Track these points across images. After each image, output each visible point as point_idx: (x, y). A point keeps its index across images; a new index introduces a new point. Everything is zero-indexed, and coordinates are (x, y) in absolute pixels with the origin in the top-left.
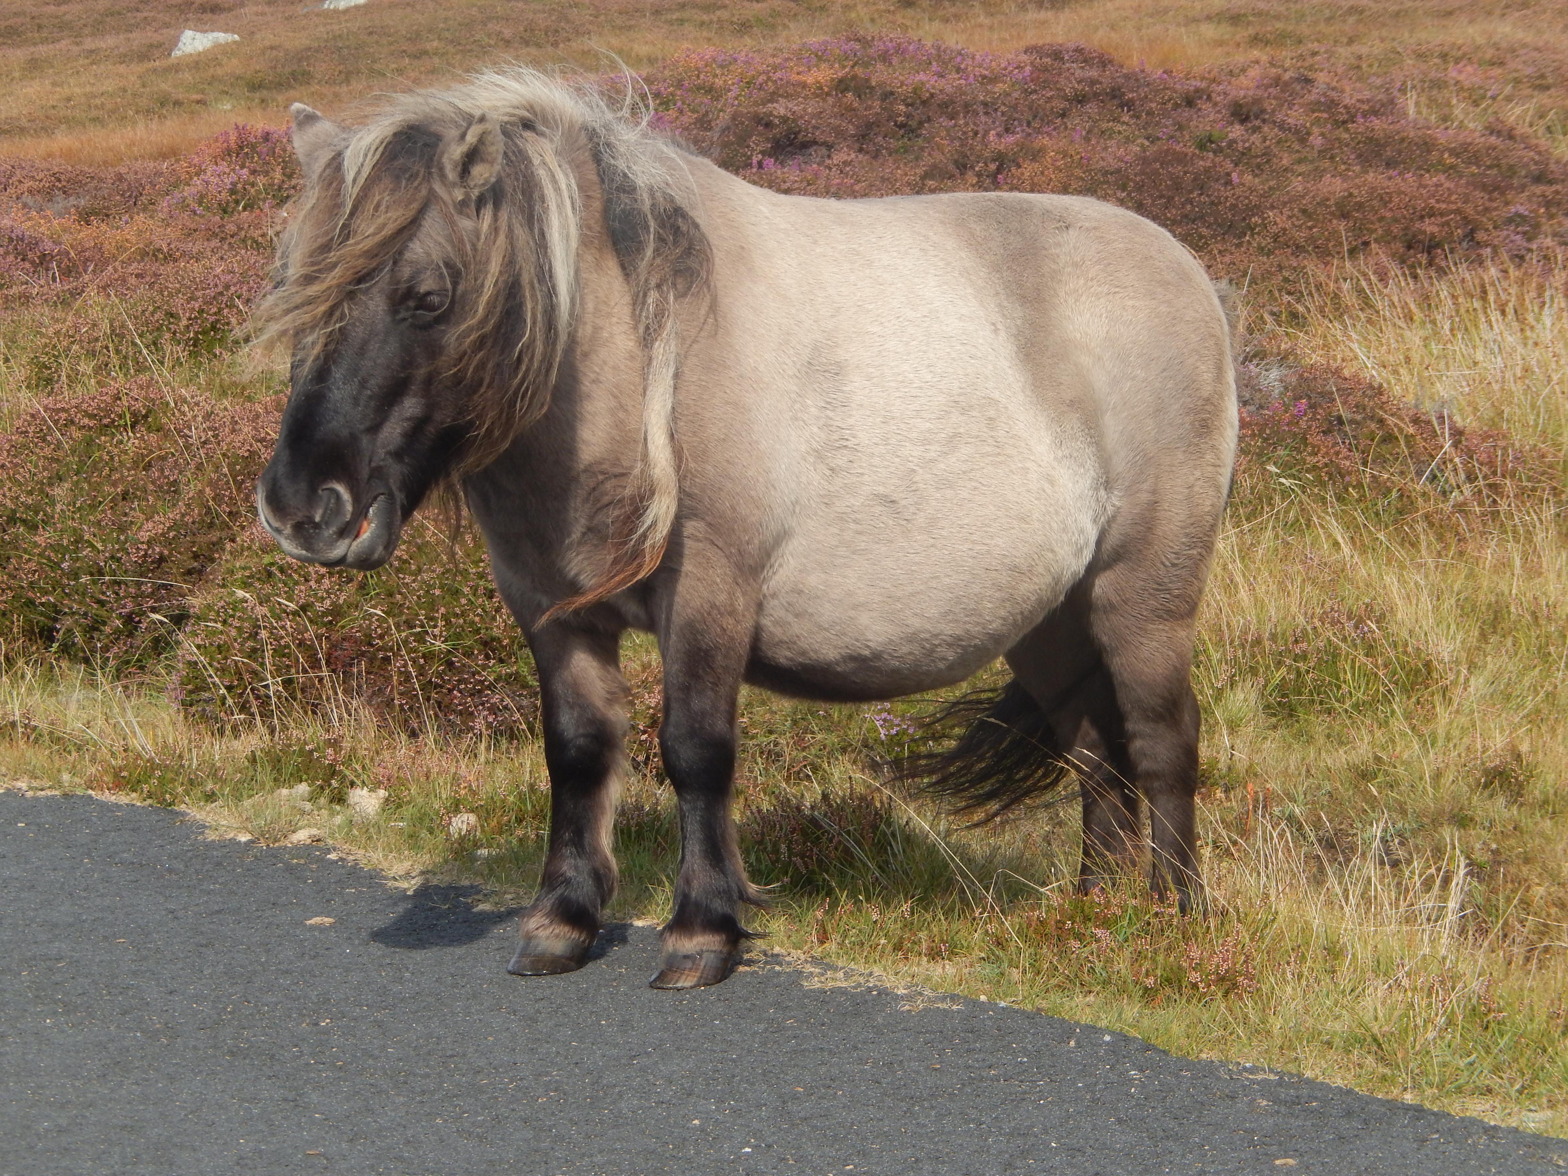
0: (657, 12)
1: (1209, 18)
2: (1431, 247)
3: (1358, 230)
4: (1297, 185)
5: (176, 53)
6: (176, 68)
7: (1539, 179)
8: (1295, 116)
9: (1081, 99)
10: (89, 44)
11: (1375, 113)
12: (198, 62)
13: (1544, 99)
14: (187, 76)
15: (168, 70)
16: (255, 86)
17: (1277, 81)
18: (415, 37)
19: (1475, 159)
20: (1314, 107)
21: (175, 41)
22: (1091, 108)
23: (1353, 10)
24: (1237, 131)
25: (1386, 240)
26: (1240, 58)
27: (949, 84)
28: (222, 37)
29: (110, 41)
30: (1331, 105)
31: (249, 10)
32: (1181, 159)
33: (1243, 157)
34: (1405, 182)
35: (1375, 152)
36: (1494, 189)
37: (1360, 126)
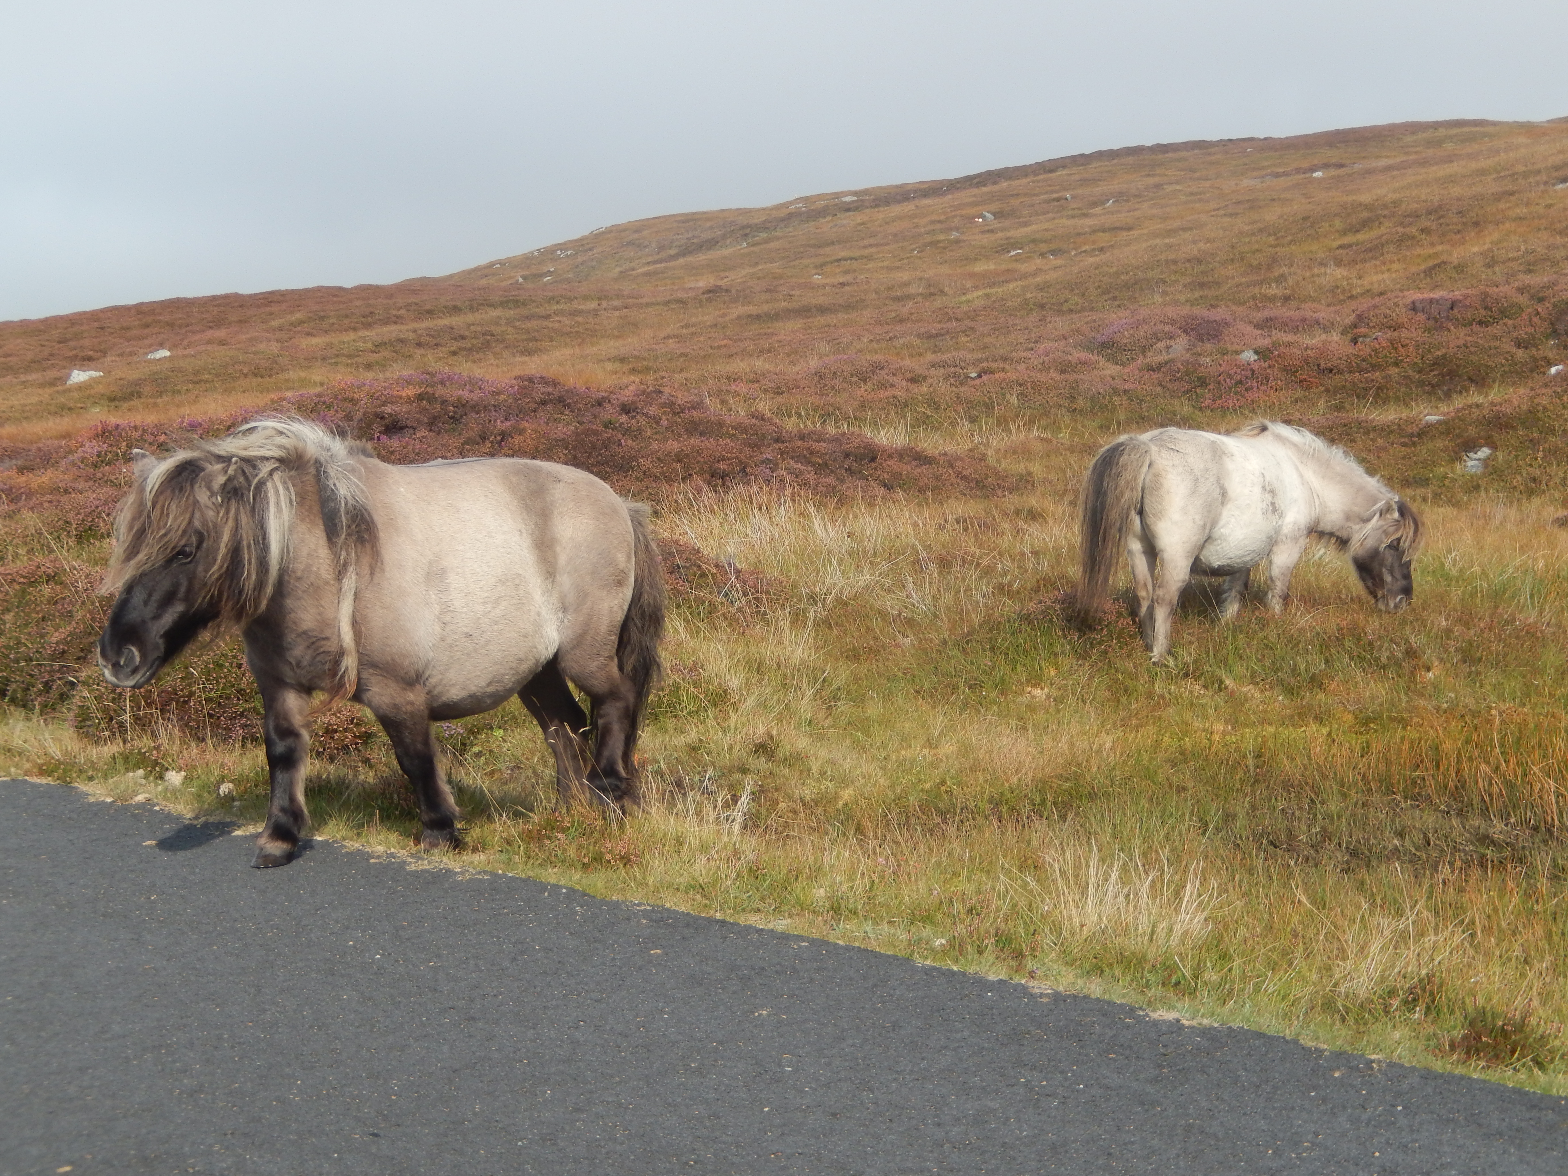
0: (324, 359)
1: (609, 359)
2: (723, 476)
3: (686, 468)
4: (655, 446)
5: (69, 382)
6: (69, 390)
7: (777, 440)
8: (653, 410)
9: (544, 403)
10: (23, 378)
11: (694, 408)
12: (81, 387)
13: (780, 399)
14: (76, 395)
15: (65, 391)
16: (112, 399)
17: (644, 392)
18: (196, 373)
19: (745, 431)
20: (663, 405)
21: (69, 376)
22: (549, 407)
23: (683, 355)
24: (624, 418)
25: (700, 473)
26: (625, 380)
27: (475, 396)
28: (94, 374)
29: (33, 377)
30: (673, 404)
31: (109, 359)
32: (596, 433)
33: (627, 432)
34: (710, 443)
35: (694, 428)
36: (755, 446)
37: (686, 415)
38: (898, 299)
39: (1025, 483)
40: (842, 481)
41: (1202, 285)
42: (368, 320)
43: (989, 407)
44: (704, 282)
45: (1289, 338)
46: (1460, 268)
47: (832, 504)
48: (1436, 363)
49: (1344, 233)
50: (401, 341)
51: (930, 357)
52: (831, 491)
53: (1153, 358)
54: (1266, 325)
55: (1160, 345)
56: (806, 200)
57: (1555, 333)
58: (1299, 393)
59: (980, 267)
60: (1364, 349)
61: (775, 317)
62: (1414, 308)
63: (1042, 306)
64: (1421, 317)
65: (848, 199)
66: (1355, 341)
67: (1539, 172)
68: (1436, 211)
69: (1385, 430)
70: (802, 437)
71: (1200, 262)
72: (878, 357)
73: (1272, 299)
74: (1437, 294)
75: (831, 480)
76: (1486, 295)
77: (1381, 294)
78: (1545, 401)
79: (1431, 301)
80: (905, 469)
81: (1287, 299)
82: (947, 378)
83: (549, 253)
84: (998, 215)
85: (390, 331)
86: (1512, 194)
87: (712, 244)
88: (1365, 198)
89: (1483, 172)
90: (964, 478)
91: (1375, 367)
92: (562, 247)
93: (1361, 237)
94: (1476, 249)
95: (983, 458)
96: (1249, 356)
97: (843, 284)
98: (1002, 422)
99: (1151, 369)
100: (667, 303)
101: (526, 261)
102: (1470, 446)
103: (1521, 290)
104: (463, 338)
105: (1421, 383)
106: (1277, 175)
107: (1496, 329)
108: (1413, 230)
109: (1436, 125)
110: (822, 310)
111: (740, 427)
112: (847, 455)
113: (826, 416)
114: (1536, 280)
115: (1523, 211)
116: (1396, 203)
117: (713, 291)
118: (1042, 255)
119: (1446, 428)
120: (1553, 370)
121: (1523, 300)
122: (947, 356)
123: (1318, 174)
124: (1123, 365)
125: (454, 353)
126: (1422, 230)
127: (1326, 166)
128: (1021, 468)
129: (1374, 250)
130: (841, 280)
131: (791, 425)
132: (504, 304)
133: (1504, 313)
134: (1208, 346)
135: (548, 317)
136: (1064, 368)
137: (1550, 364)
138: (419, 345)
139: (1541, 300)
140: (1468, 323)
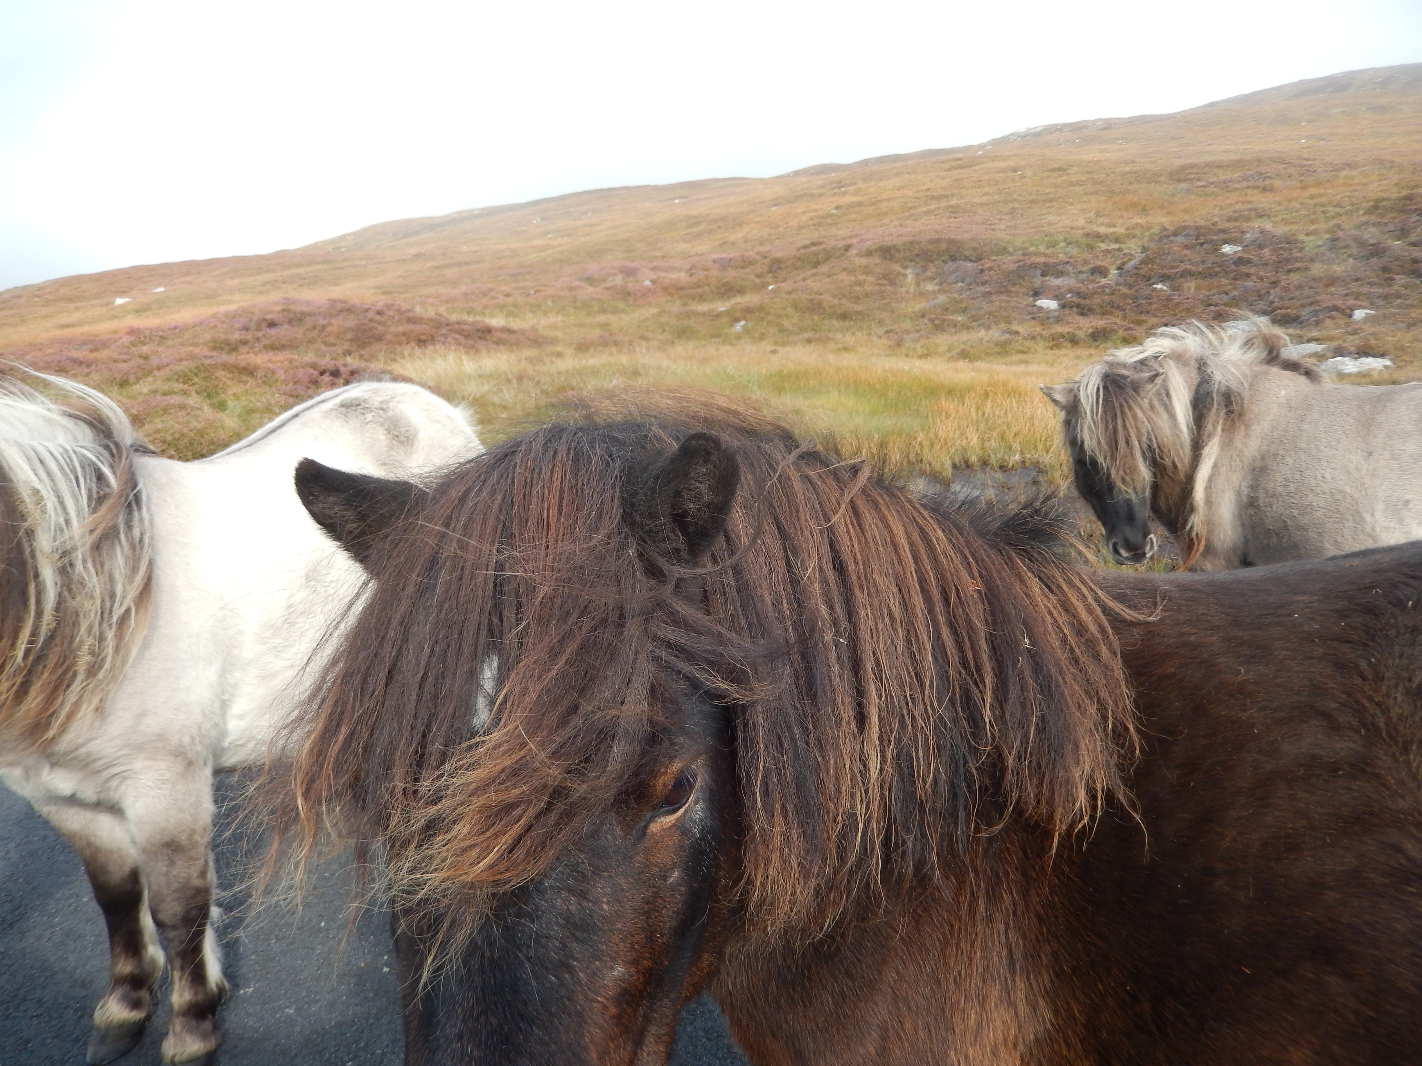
0: (241, 290)
1: (372, 288)
2: (424, 342)
3: (408, 338)
4: (393, 329)
5: (116, 304)
6: (115, 308)
7: (448, 325)
8: (391, 313)
9: (341, 311)
10: (93, 302)
11: (409, 311)
12: (121, 306)
13: (448, 305)
14: (119, 310)
15: (113, 308)
16: (136, 312)
17: (387, 304)
20: (396, 310)
21: (115, 301)
22: (344, 313)
23: (405, 285)
24: (378, 317)
25: (414, 340)
26: (379, 298)
27: (310, 309)
28: (127, 299)
29: (96, 302)
30: (399, 310)
31: (134, 292)
32: (365, 324)
33: (380, 323)
34: (417, 328)
35: (410, 321)
36: (437, 328)
37: (406, 315)
38: (499, 258)
39: (554, 341)
40: (476, 342)
41: (628, 251)
42: (259, 271)
43: (539, 306)
44: (413, 251)
45: (663, 275)
46: (733, 244)
47: (472, 352)
48: (725, 284)
49: (686, 228)
50: (276, 281)
51: (514, 285)
52: (472, 347)
53: (608, 284)
54: (655, 269)
55: (611, 279)
56: (458, 213)
57: (771, 272)
58: (669, 298)
59: (536, 243)
60: (694, 279)
61: (446, 266)
62: (714, 261)
63: (561, 261)
64: (717, 265)
65: (477, 212)
66: (691, 275)
67: (764, 202)
68: (724, 219)
69: (704, 314)
70: (458, 323)
71: (627, 241)
72: (491, 286)
73: (657, 257)
74: (724, 255)
75: (471, 342)
76: (743, 256)
77: (702, 255)
78: (766, 301)
79: (722, 258)
80: (504, 336)
81: (663, 257)
82: (521, 294)
83: (343, 238)
84: (543, 219)
85: (270, 276)
86: (754, 211)
87: (417, 233)
88: (694, 212)
89: (743, 202)
90: (529, 339)
91: (699, 286)
92: (349, 235)
93: (693, 230)
94: (740, 235)
95: (537, 330)
96: (648, 283)
97: (475, 252)
98: (545, 313)
99: (607, 289)
100: (398, 261)
101: (333, 241)
102: (737, 320)
103: (758, 253)
104: (304, 279)
105: (718, 293)
106: (660, 201)
107: (747, 270)
108: (714, 227)
109: (725, 180)
110: (467, 263)
111: (431, 320)
112: (478, 331)
113: (469, 313)
114: (764, 249)
115: (758, 219)
116: (708, 215)
117: (418, 256)
118: (562, 237)
119: (727, 313)
120: (770, 288)
121: (758, 257)
122: (521, 285)
123: (677, 201)
124: (595, 287)
125: (301, 286)
126: (719, 227)
127: (679, 197)
128: (553, 333)
129: (699, 236)
130: (475, 248)
131: (454, 317)
132: (323, 262)
133: (751, 263)
134: (631, 279)
135: (343, 268)
136: (571, 289)
137: (769, 284)
138: (284, 282)
139: (766, 258)
140: (736, 268)
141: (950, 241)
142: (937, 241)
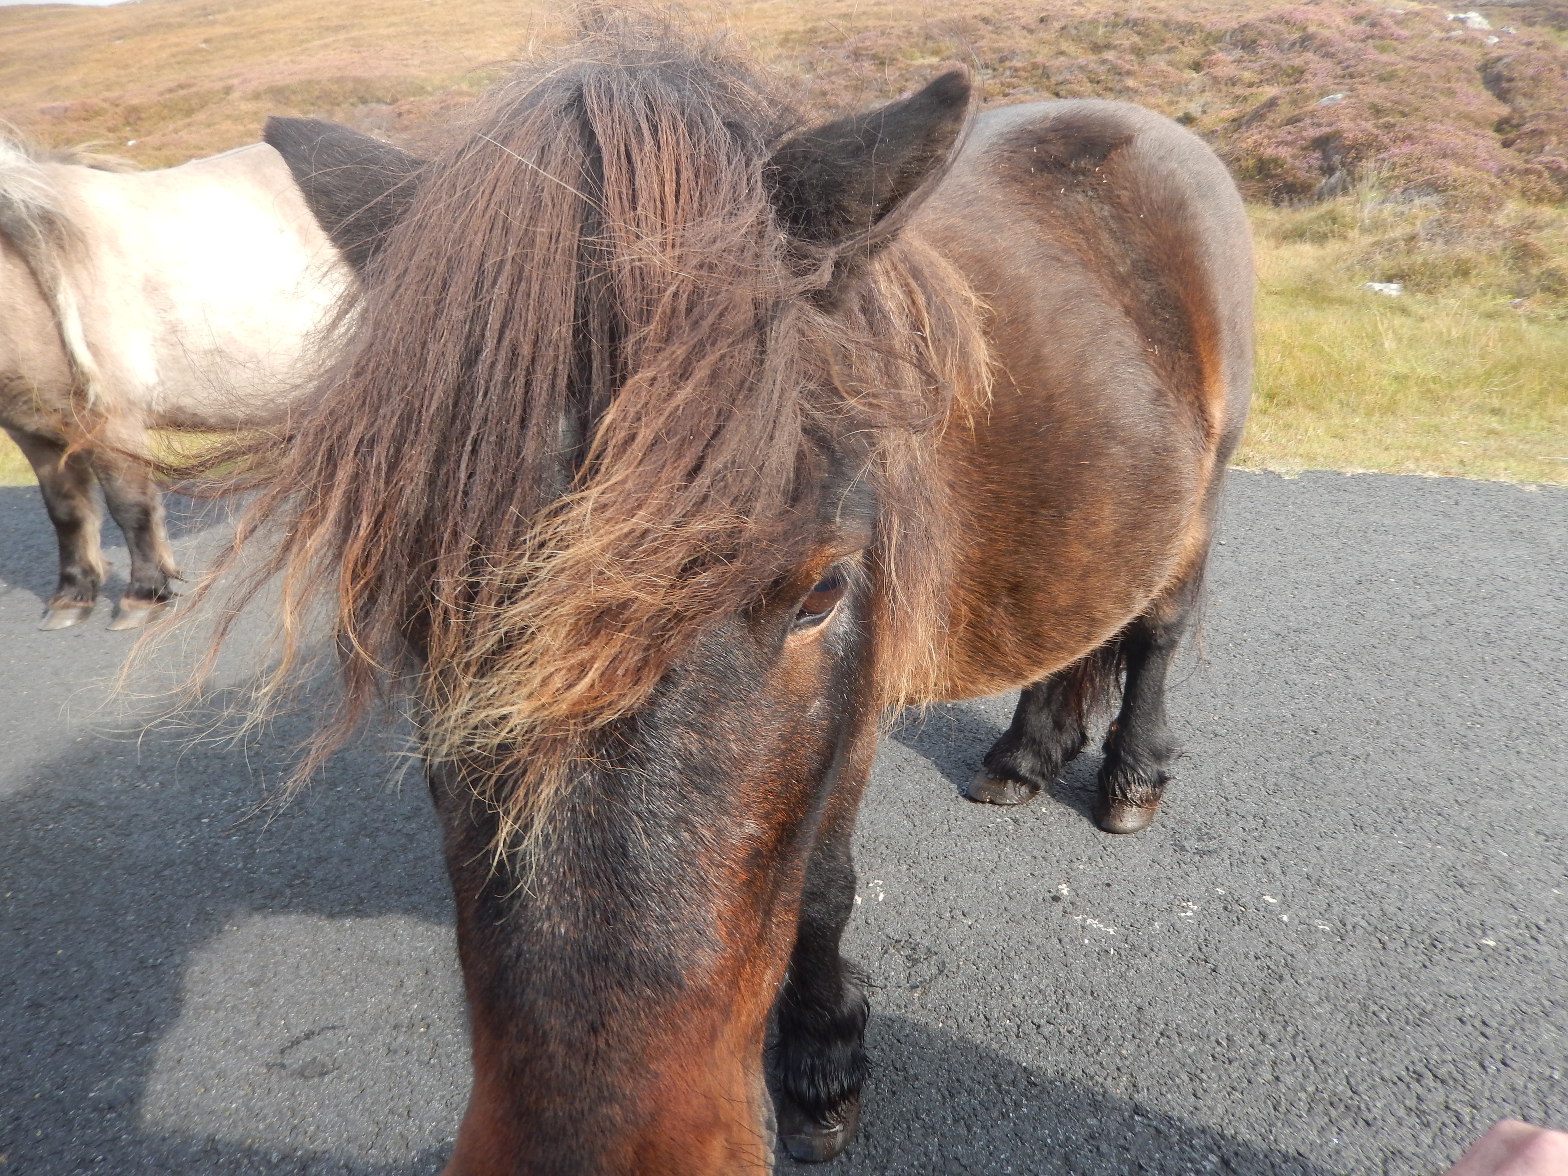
46: (67, 89)
57: (128, 124)
62: (43, 112)
64: (48, 117)
67: (104, 34)
68: (47, 56)
74: (56, 104)
76: (85, 103)
77: (24, 105)
79: (53, 108)
86: (90, 46)
89: (72, 34)
108: (34, 67)
116: (22, 52)
120: (130, 143)
126: (40, 67)
129: (12, 79)
137: (129, 140)
139: (117, 106)
140: (77, 120)
141: (357, 80)
142: (340, 80)
